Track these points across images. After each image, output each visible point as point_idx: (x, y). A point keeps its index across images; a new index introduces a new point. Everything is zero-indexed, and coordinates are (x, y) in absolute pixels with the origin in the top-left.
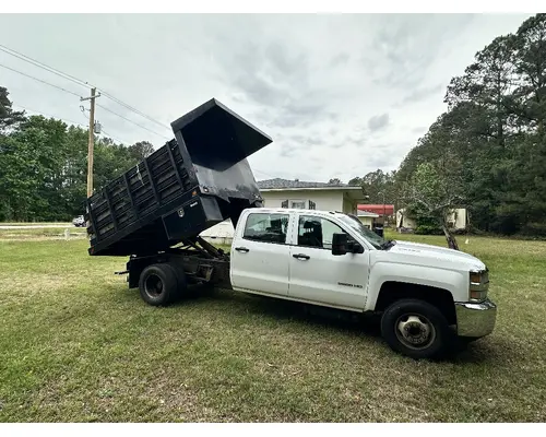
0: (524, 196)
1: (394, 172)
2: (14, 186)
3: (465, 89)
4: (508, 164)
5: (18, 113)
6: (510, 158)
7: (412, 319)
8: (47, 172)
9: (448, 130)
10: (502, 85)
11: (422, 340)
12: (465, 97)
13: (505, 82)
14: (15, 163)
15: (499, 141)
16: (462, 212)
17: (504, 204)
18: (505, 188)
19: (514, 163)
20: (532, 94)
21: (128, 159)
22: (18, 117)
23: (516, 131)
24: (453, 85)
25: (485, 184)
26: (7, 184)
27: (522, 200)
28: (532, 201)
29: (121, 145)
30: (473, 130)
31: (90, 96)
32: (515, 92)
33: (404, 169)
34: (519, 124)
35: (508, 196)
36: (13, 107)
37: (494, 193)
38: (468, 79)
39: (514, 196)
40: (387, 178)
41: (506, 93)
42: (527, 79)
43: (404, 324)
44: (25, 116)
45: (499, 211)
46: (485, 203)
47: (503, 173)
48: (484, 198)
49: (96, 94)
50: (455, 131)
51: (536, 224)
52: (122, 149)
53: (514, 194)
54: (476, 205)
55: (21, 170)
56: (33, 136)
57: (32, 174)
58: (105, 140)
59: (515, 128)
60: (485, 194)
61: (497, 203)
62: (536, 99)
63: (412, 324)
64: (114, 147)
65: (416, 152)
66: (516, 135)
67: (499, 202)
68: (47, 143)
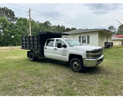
2: (17, 37)
5: (16, 18)
8: (24, 32)
14: (17, 31)
21: (43, 27)
22: (17, 19)
26: (16, 37)
29: (41, 23)
31: (29, 11)
36: (15, 16)
44: (18, 18)
49: (30, 10)
52: (42, 24)
55: (18, 32)
56: (20, 23)
57: (21, 33)
58: (37, 22)
63: (75, 64)
64: (40, 24)
68: (23, 25)
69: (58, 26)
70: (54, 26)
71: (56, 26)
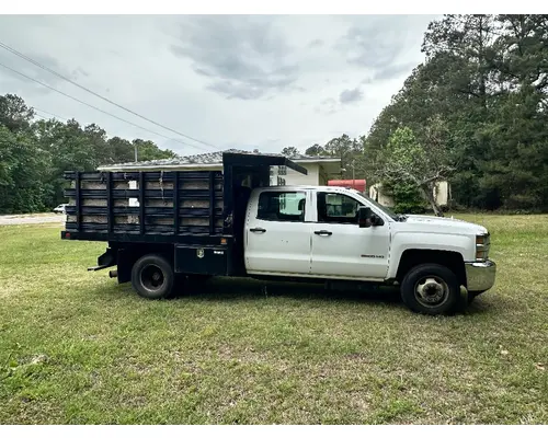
0: (507, 165)
1: (363, 138)
3: (444, 36)
4: (491, 129)
6: (492, 121)
7: (430, 281)
9: (424, 86)
10: (484, 33)
11: (439, 298)
12: (444, 46)
13: (487, 30)
15: (481, 101)
16: (443, 186)
17: (488, 175)
18: (489, 156)
19: (497, 128)
20: (514, 46)
23: (498, 89)
24: (431, 31)
25: (467, 152)
27: (505, 169)
28: (515, 171)
30: (454, 86)
32: (497, 42)
33: (374, 134)
34: (501, 80)
35: (491, 165)
37: (476, 163)
38: (448, 24)
39: (497, 165)
40: (355, 145)
41: (488, 44)
42: (510, 28)
43: (421, 287)
45: (482, 182)
46: (468, 175)
47: (486, 139)
48: (466, 169)
50: (433, 87)
51: (519, 197)
53: (497, 163)
54: (457, 177)
59: (496, 85)
60: (467, 163)
61: (480, 174)
62: (519, 52)
63: (429, 286)
65: (389, 112)
66: (499, 94)
67: (482, 172)
69: (69, 125)
70: (49, 124)
71: (60, 124)
